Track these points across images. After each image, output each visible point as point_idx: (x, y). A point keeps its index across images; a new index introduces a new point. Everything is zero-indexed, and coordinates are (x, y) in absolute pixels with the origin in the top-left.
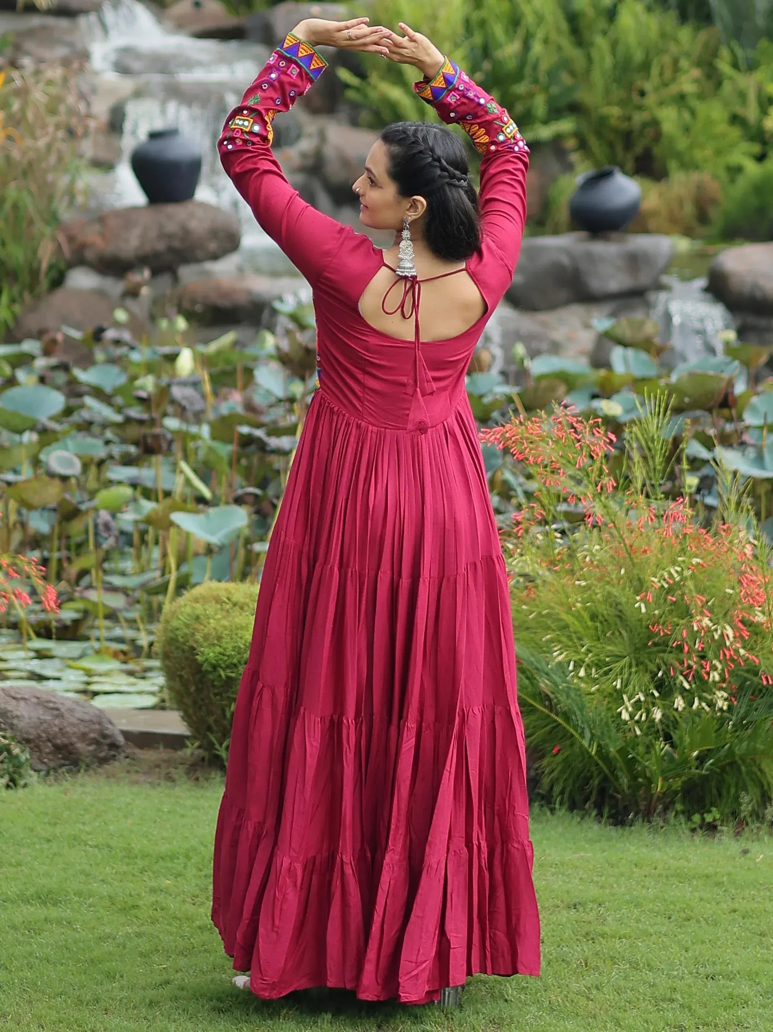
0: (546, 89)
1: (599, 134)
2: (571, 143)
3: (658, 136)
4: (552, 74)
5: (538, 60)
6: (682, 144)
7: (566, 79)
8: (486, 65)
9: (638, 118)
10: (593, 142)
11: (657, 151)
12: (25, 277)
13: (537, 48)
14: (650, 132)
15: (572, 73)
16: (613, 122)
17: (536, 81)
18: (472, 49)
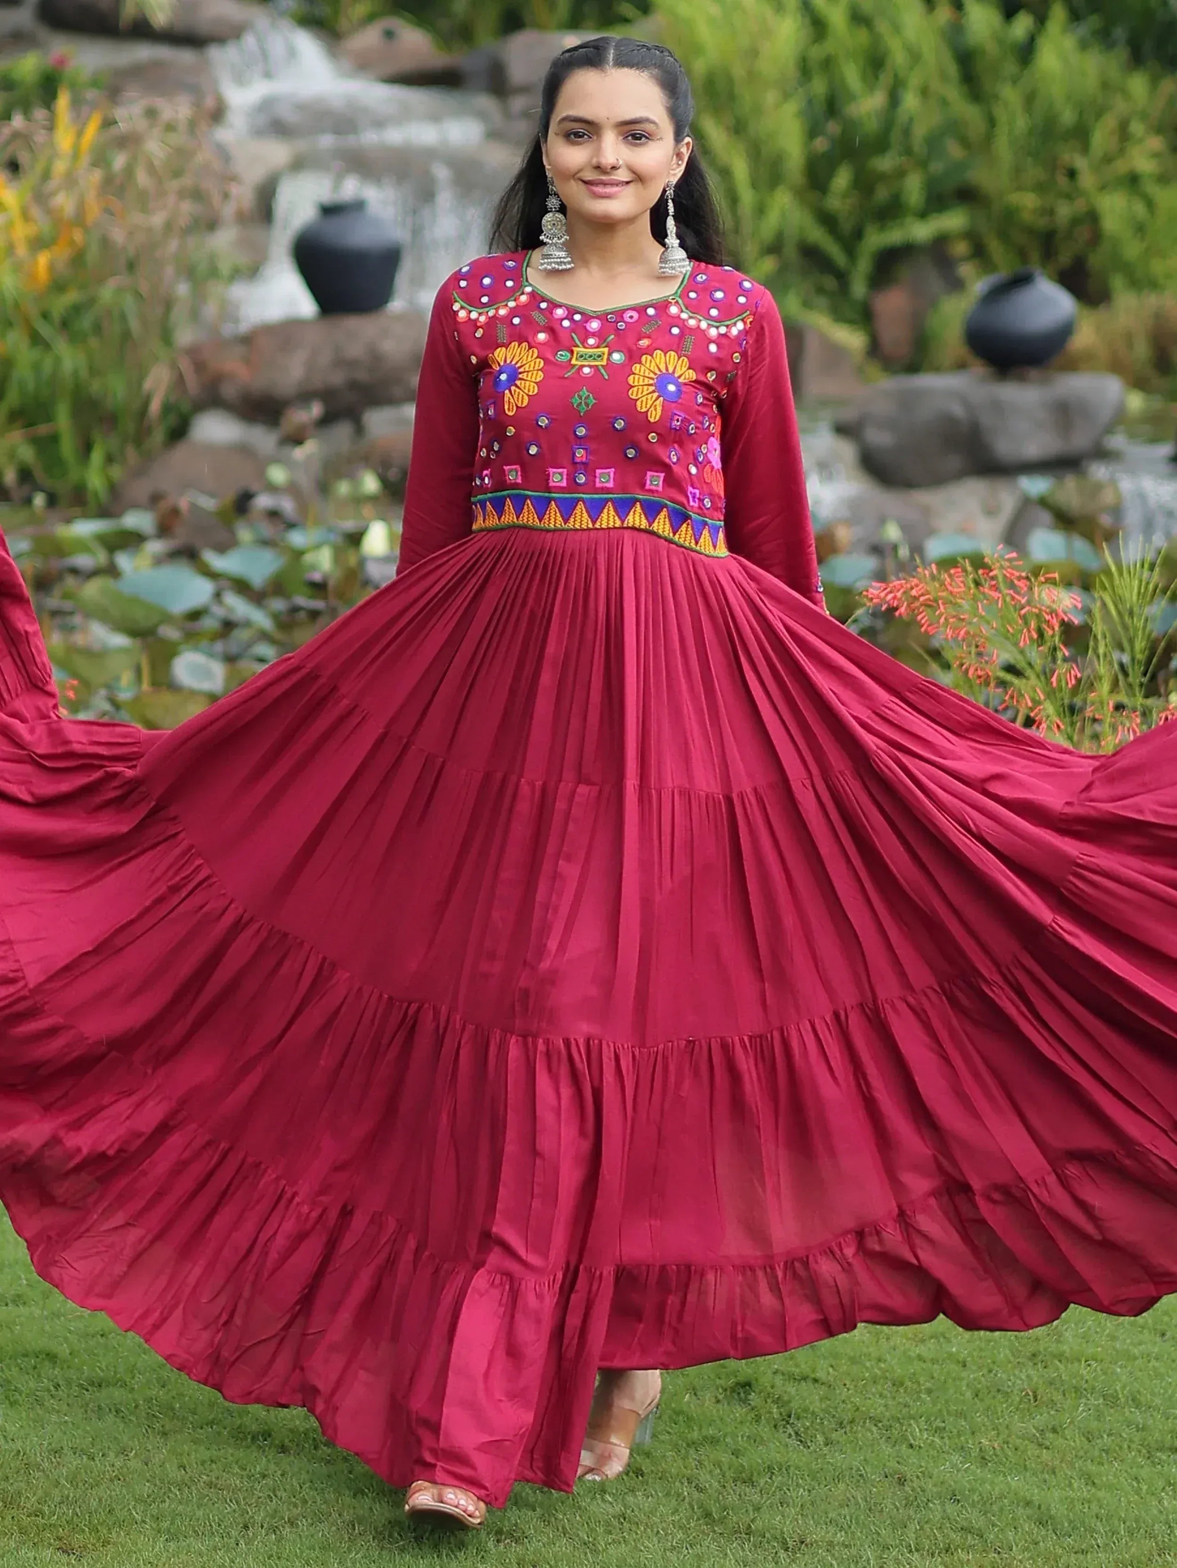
0: (923, 164)
1: (1004, 235)
2: (961, 248)
3: (1096, 237)
4: (934, 142)
5: (911, 120)
6: (1132, 250)
7: (954, 151)
8: (833, 128)
9: (1064, 211)
10: (995, 248)
11: (1095, 261)
12: (129, 426)
13: (910, 101)
14: (1083, 234)
15: (965, 142)
16: (1026, 217)
17: (908, 151)
18: (810, 102)
